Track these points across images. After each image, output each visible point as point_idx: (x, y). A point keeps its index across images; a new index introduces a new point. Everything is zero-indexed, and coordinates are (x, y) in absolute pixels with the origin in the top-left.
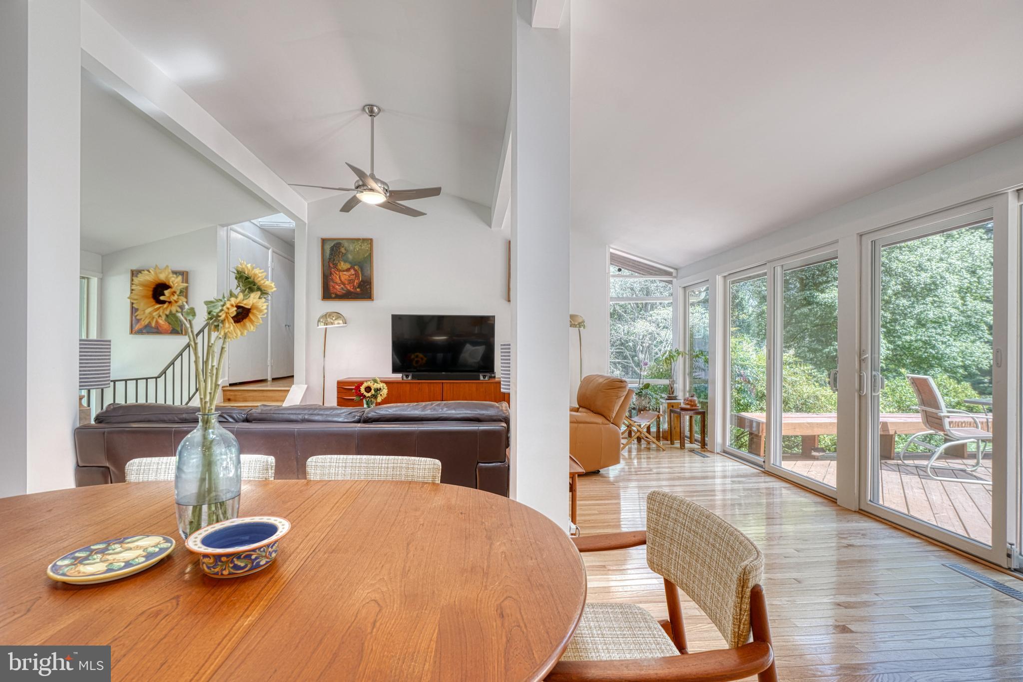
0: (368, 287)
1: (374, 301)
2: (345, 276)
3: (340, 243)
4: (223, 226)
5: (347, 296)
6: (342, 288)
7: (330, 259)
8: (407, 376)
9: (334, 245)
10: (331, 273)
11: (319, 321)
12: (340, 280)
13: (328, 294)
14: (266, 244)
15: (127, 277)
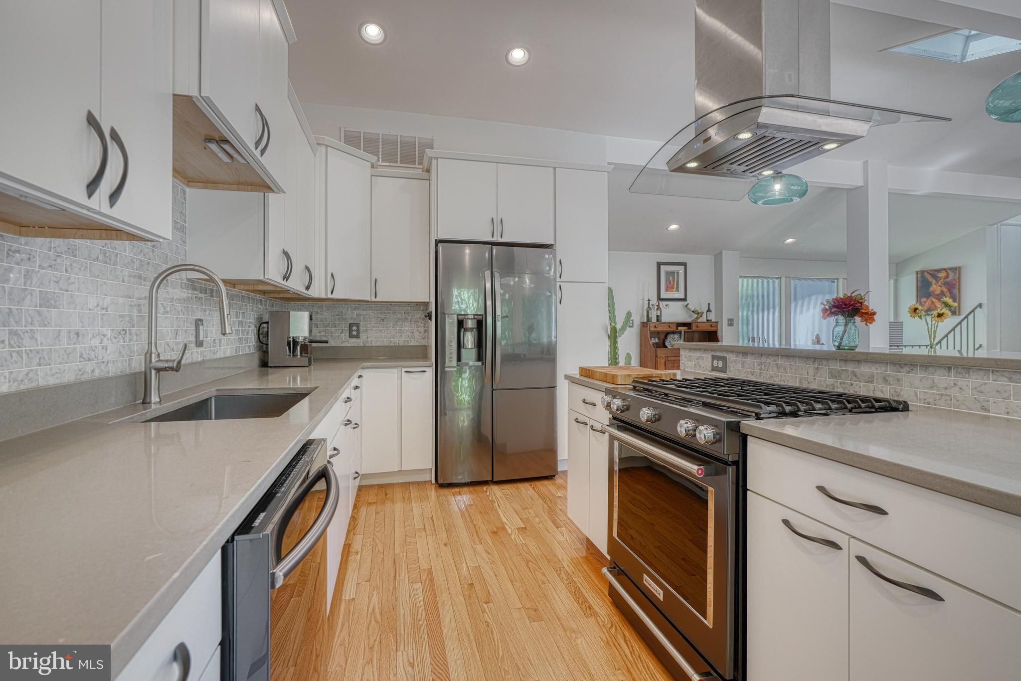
4: (991, 225)
15: (915, 275)
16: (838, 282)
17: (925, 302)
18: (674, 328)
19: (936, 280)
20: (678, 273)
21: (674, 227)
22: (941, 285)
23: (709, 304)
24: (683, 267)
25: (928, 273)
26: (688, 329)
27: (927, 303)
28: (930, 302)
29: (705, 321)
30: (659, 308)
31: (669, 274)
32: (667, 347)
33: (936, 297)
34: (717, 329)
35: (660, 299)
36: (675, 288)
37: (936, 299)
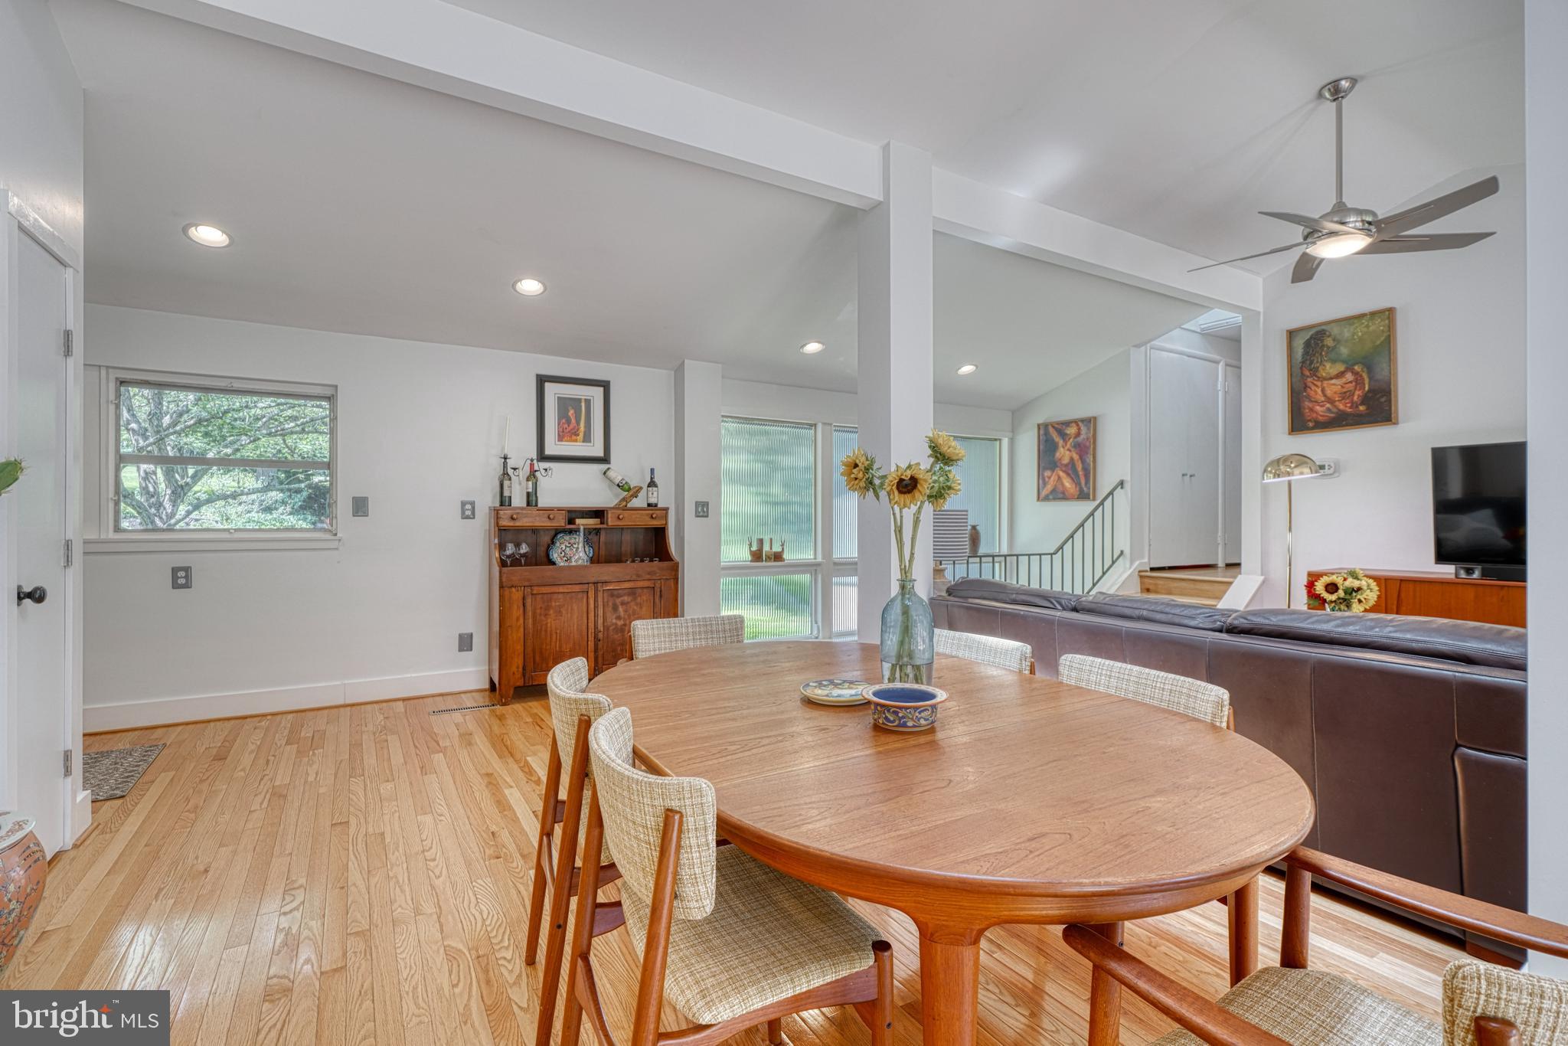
0: (1383, 400)
1: (1399, 425)
2: (1334, 388)
3: (1323, 330)
4: (1137, 346)
5: (1339, 421)
6: (1329, 410)
7: (1303, 362)
8: (1469, 571)
9: (1311, 338)
10: (1306, 387)
11: (1265, 471)
12: (1325, 395)
13: (1299, 422)
14: (1216, 357)
15: (1035, 431)
17: (1049, 478)
18: (561, 522)
19: (1064, 439)
20: (588, 402)
21: (530, 286)
22: (1071, 448)
23: (652, 471)
24: (601, 389)
25: (1053, 427)
26: (602, 523)
27: (1052, 479)
28: (1057, 478)
29: (646, 506)
30: (532, 475)
31: (564, 403)
32: (554, 563)
33: (1064, 469)
34: (666, 524)
35: (543, 457)
36: (581, 435)
37: (1064, 472)
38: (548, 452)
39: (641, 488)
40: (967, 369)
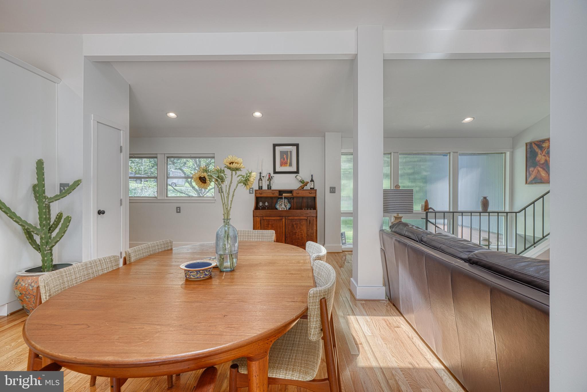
15: (524, 148)
16: (450, 156)
17: (533, 171)
18: (277, 194)
19: (541, 150)
20: (291, 152)
22: (545, 155)
23: (312, 175)
24: (295, 147)
25: (535, 144)
26: (291, 195)
27: (534, 172)
28: (537, 171)
30: (270, 178)
32: (276, 209)
33: (541, 166)
34: (316, 195)
35: (275, 172)
36: (288, 164)
37: (542, 168)
38: (277, 170)
39: (308, 182)
40: (468, 120)
